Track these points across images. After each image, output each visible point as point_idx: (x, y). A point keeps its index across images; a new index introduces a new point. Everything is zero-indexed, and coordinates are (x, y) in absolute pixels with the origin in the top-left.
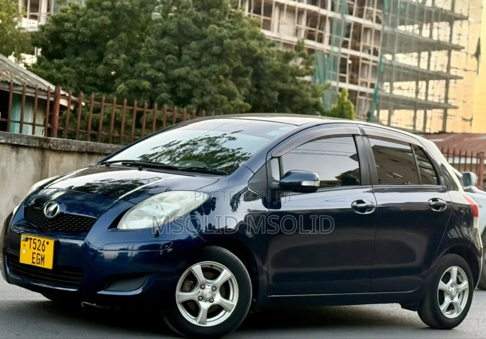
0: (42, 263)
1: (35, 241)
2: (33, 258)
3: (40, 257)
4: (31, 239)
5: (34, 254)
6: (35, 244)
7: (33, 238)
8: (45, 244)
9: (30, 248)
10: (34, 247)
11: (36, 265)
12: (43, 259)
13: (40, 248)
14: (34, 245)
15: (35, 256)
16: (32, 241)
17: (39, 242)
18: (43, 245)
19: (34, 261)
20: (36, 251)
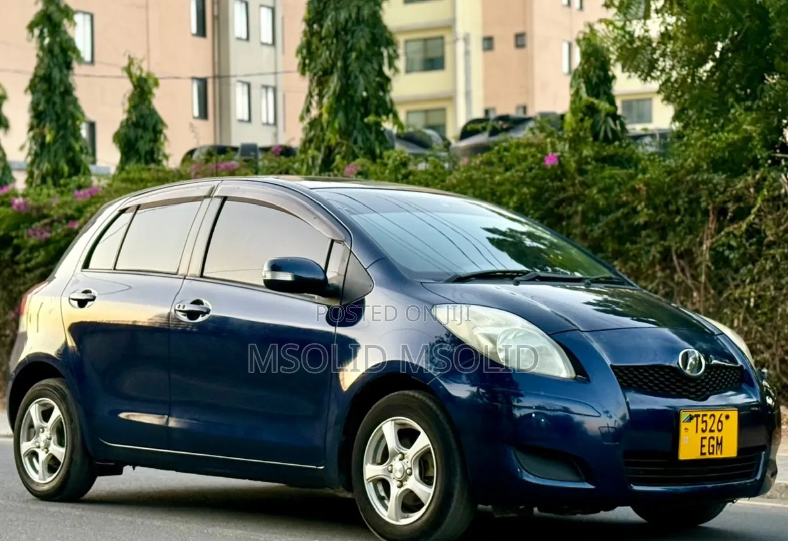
0: (719, 452)
1: (705, 418)
2: (703, 446)
3: (713, 442)
4: (697, 416)
5: (704, 440)
6: (704, 424)
7: (701, 413)
8: (723, 419)
9: (697, 431)
10: (704, 429)
11: (708, 456)
12: (720, 444)
13: (715, 428)
14: (703, 426)
15: (705, 442)
16: (700, 419)
17: (712, 418)
18: (720, 421)
19: (703, 452)
20: (708, 434)
